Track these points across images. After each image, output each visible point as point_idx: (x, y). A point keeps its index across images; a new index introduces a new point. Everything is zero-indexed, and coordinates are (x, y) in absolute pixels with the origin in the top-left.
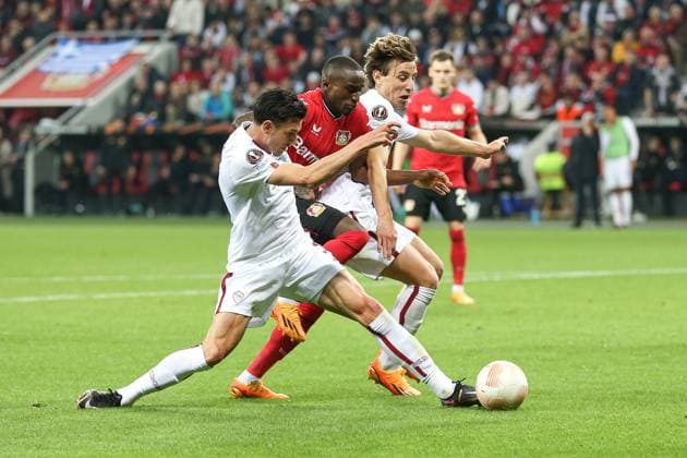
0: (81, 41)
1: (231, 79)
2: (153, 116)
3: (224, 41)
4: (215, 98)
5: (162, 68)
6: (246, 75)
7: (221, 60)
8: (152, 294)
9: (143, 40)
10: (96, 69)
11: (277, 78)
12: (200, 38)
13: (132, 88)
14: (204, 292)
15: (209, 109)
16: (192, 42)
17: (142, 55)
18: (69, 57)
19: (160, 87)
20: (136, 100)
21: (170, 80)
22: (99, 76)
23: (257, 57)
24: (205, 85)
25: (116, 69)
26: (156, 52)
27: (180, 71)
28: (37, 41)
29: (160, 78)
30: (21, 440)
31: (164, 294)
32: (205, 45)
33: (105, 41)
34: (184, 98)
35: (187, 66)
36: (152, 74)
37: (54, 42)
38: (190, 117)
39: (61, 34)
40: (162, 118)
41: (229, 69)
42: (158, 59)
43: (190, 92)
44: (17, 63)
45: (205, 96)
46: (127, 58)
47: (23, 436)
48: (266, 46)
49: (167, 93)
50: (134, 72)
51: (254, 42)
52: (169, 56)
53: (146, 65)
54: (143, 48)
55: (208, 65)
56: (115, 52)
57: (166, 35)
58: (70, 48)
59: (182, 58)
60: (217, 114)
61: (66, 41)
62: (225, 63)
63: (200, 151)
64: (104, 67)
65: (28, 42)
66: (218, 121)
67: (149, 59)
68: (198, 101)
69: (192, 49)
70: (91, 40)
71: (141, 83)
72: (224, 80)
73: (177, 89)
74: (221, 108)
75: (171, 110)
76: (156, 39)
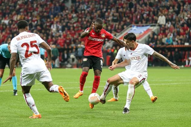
0: (137, 26)
1: (172, 35)
2: (154, 43)
3: (170, 26)
4: (168, 39)
5: (156, 32)
6: (175, 34)
7: (170, 30)
8: (154, 85)
9: (152, 26)
10: (141, 33)
11: (183, 35)
12: (165, 25)
13: (149, 37)
14: (166, 84)
15: (167, 42)
16: (163, 26)
17: (152, 29)
18: (135, 30)
19: (156, 37)
20: (150, 40)
21: (158, 35)
22: (141, 34)
23: (178, 29)
24: (166, 36)
25: (145, 33)
26: (155, 29)
27: (160, 33)
28: (127, 26)
29: (156, 35)
30: (125, 118)
31: (157, 84)
32: (166, 27)
33: (143, 26)
34: (161, 39)
35: (162, 32)
36: (154, 34)
37: (131, 27)
38: (163, 44)
39: (133, 25)
40: (156, 44)
41: (172, 32)
42: (155, 30)
43: (163, 38)
44: (122, 31)
45: (166, 39)
46: (148, 30)
47: (125, 117)
48: (180, 27)
49: (157, 38)
50: (150, 33)
51: (178, 26)
52: (158, 29)
53: (152, 32)
54: (152, 28)
55: (167, 31)
56: (145, 29)
57: (157, 25)
58: (135, 28)
59: (161, 30)
60: (169, 43)
61: (133, 26)
62: (171, 31)
63: (165, 51)
64: (143, 32)
65: (125, 27)
66: (169, 45)
67: (153, 30)
68: (164, 40)
69: (163, 28)
70: (139, 26)
71: (151, 36)
72: (171, 35)
73: (159, 37)
74: (170, 41)
75: (158, 42)
76: (155, 26)
